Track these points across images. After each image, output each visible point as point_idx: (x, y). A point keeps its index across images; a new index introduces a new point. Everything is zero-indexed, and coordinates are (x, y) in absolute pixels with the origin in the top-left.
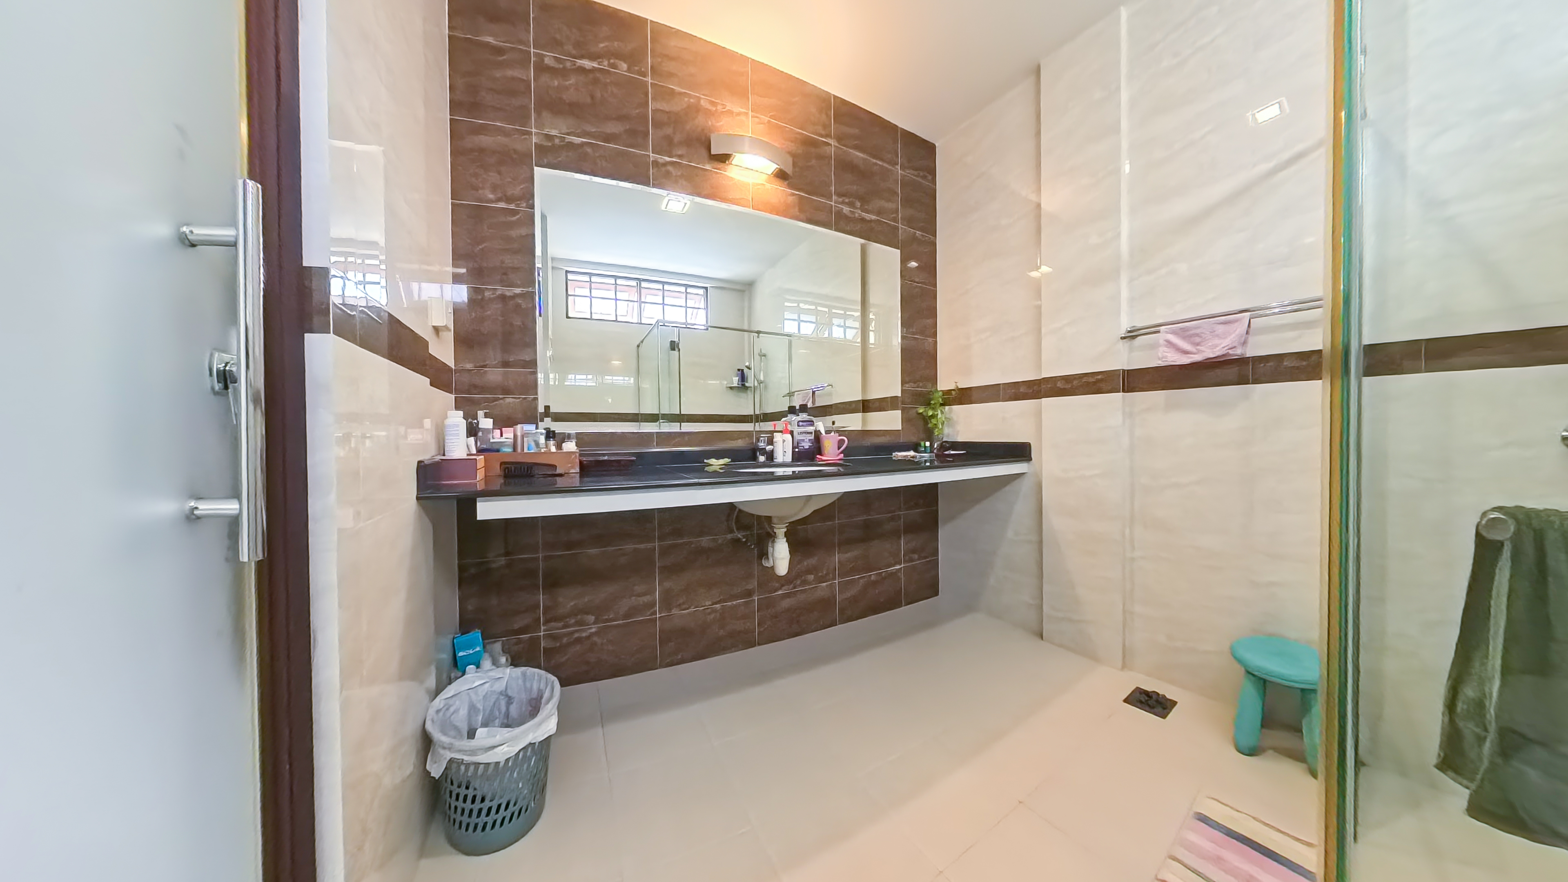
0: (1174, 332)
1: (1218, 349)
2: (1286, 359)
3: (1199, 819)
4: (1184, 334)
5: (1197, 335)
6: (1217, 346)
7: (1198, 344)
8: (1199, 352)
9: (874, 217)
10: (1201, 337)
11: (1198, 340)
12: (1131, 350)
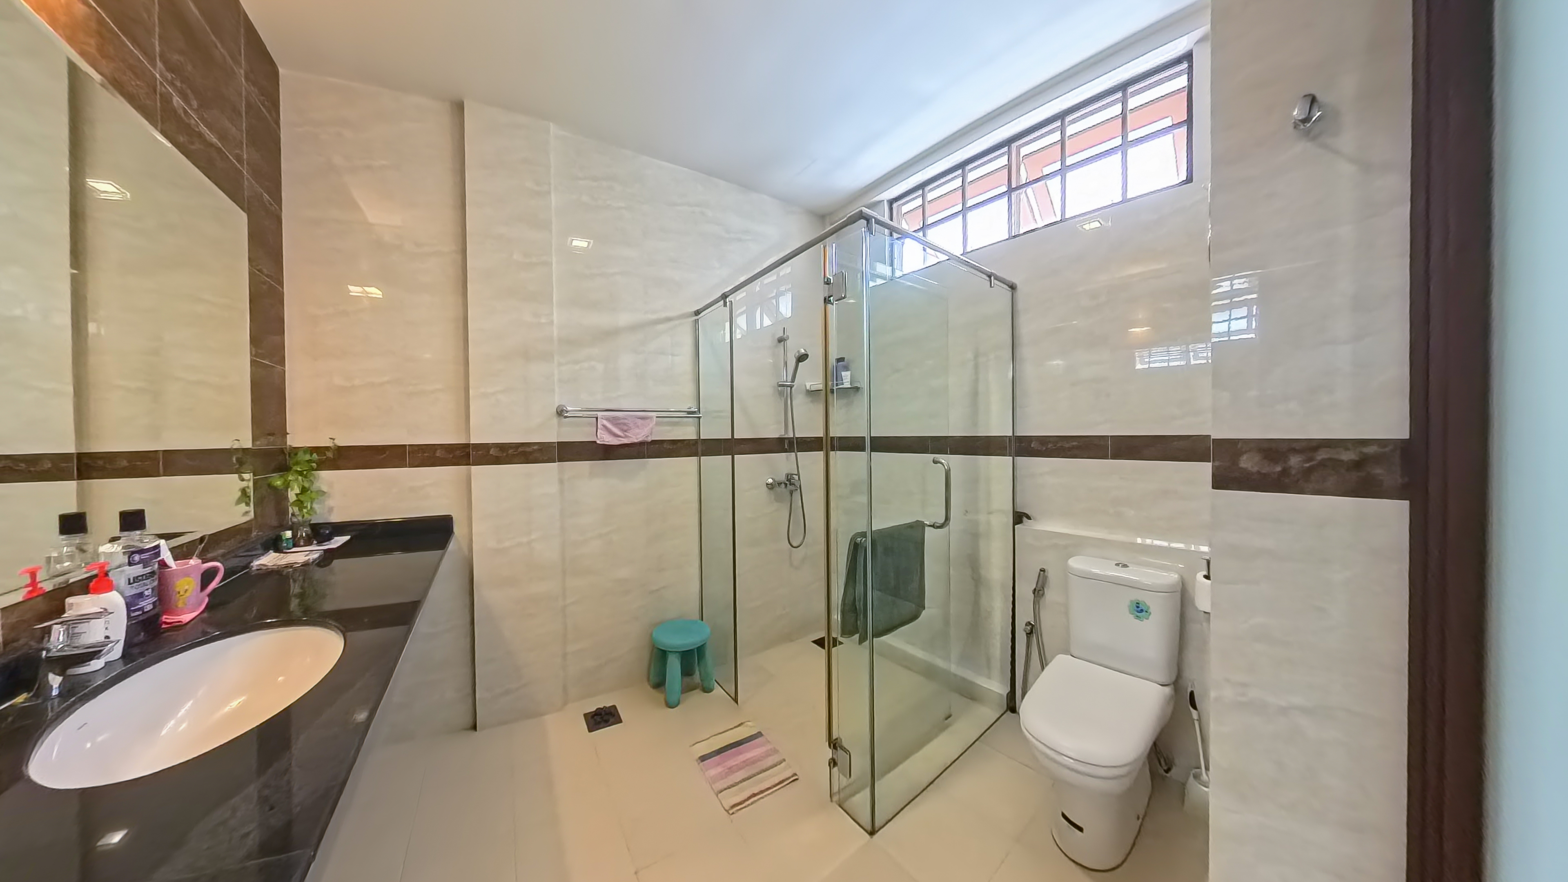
0: (608, 419)
1: (640, 436)
2: (665, 444)
3: (702, 761)
4: (614, 421)
5: (625, 424)
6: (638, 434)
7: (626, 431)
8: (626, 437)
9: (215, 140)
10: (627, 426)
11: (625, 428)
12: (560, 425)
